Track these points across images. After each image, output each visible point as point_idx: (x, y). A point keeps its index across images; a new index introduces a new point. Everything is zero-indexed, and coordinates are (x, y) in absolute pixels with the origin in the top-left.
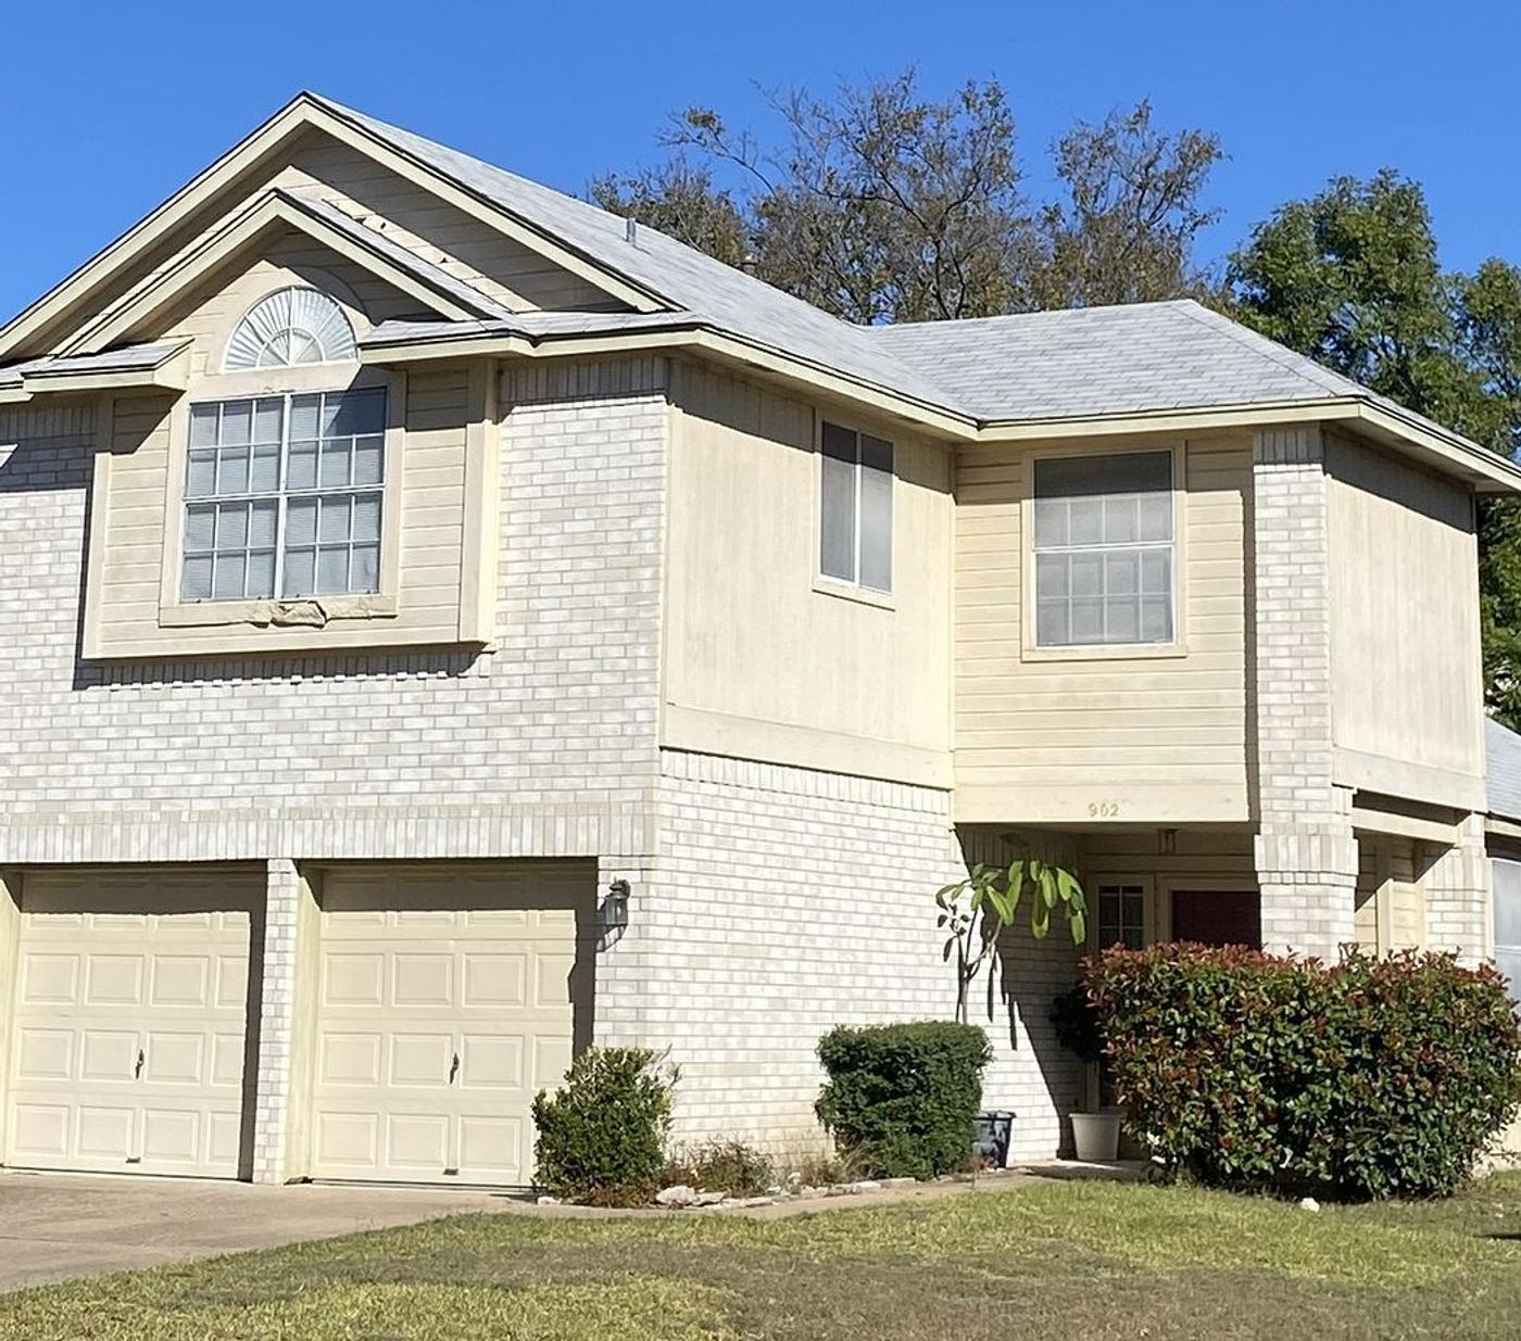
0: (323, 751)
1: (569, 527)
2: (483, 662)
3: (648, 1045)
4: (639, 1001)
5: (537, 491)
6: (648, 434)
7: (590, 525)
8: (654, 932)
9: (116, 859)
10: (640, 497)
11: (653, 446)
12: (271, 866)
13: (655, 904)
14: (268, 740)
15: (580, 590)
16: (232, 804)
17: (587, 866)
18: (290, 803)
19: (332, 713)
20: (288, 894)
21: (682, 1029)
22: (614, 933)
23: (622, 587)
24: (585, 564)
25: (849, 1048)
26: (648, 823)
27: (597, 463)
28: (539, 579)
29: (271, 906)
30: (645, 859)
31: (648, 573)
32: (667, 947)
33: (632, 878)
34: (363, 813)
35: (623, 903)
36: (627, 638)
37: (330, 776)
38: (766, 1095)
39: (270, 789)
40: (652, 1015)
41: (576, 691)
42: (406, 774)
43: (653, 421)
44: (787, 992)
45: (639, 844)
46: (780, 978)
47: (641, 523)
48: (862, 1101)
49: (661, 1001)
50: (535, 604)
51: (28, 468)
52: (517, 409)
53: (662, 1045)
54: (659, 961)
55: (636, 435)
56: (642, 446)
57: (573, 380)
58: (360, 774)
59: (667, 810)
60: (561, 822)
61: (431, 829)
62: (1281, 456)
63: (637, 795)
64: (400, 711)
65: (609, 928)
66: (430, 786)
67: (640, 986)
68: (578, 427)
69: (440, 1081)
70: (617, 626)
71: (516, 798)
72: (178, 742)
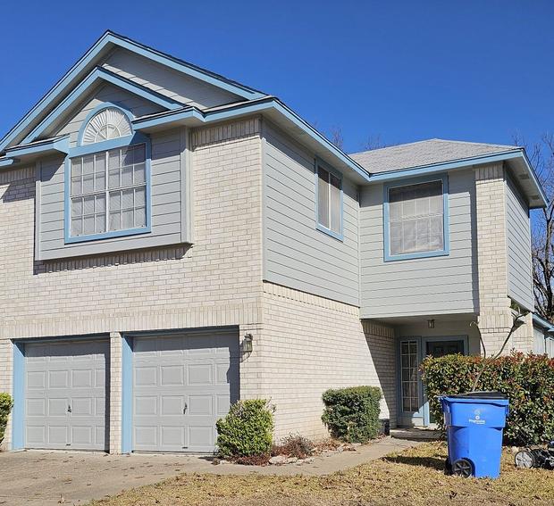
0: (128, 290)
1: (222, 194)
2: (190, 252)
3: (262, 398)
4: (258, 381)
5: (208, 181)
6: (253, 152)
7: (230, 193)
8: (263, 354)
9: (54, 335)
10: (251, 179)
11: (255, 157)
12: (111, 335)
13: (263, 343)
14: (107, 288)
15: (227, 219)
16: (97, 312)
17: (235, 329)
18: (117, 311)
19: (131, 276)
20: (118, 345)
21: (275, 391)
22: (246, 355)
23: (244, 217)
24: (229, 209)
25: (333, 396)
26: (259, 310)
27: (232, 167)
28: (210, 216)
29: (112, 350)
30: (258, 325)
31: (255, 210)
32: (268, 360)
33: (253, 333)
34: (145, 313)
35: (250, 342)
36: (248, 237)
37: (131, 300)
38: (305, 415)
39: (109, 306)
40: (263, 386)
41: (227, 260)
42: (161, 297)
43: (255, 146)
44: (311, 377)
45: (255, 319)
46: (308, 372)
47: (251, 189)
48: (339, 415)
49: (267, 381)
50: (209, 227)
51: (15, 192)
52: (198, 149)
53: (268, 398)
54: (265, 365)
55: (248, 153)
56: (251, 158)
57: (221, 134)
58: (144, 299)
59: (266, 306)
60: (223, 312)
61: (172, 317)
62: (487, 177)
63: (254, 300)
64: (158, 273)
65: (245, 352)
66: (170, 301)
67: (258, 376)
68: (223, 153)
69: (181, 414)
70: (243, 233)
71: (205, 304)
72: (75, 291)
